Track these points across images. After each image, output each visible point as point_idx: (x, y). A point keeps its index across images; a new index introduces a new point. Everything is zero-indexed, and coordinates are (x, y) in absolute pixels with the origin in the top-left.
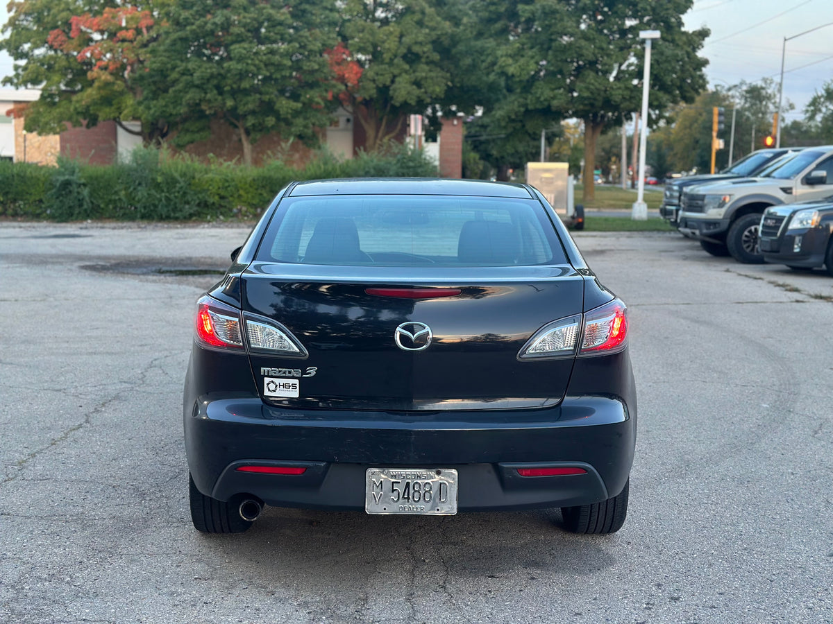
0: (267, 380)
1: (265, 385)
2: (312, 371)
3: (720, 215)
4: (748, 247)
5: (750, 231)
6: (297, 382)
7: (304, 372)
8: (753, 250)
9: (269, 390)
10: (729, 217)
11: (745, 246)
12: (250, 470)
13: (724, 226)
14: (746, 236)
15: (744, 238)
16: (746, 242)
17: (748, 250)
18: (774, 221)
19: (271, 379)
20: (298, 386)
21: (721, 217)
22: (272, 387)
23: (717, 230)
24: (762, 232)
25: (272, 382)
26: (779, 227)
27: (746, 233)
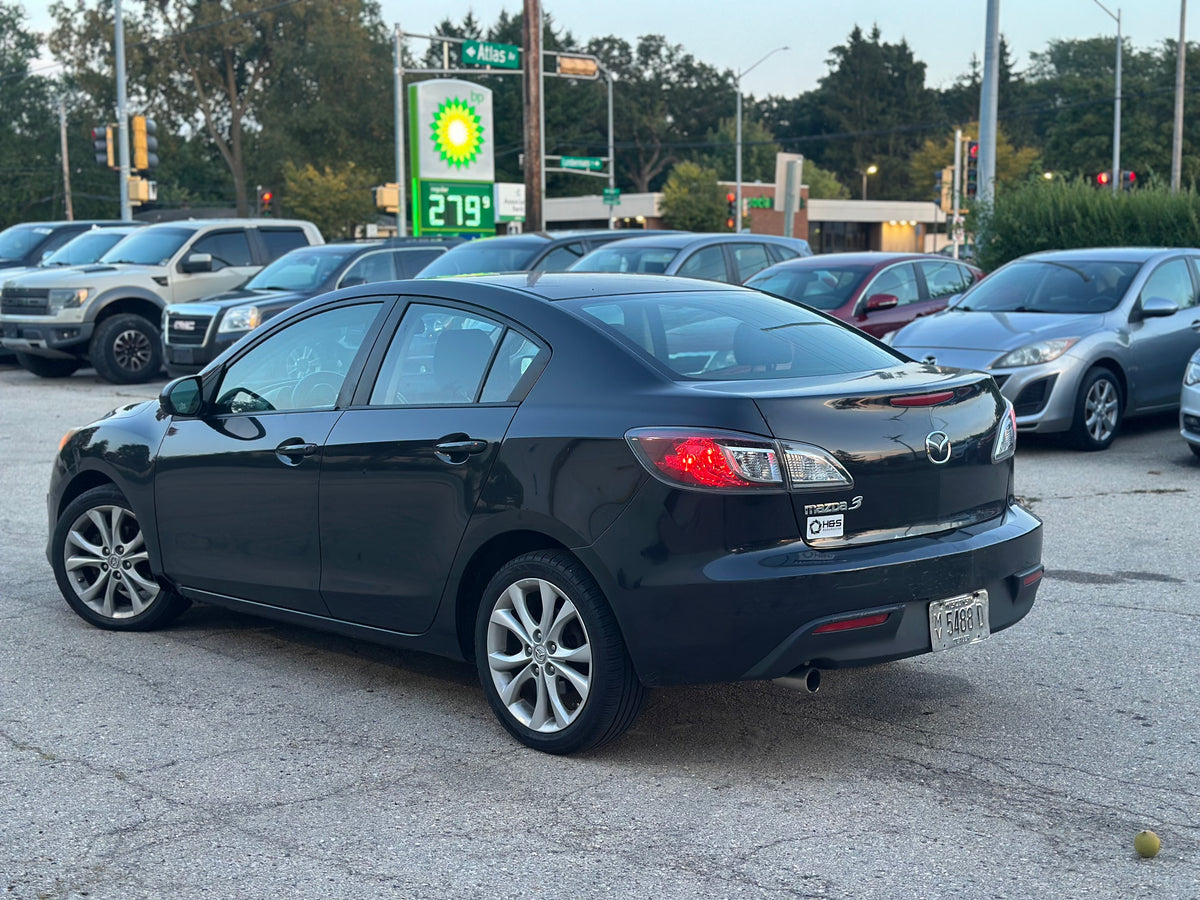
0: (810, 520)
1: (808, 527)
2: (858, 501)
3: (79, 317)
4: (122, 361)
5: (123, 339)
6: (841, 517)
7: (850, 504)
8: (129, 364)
9: (812, 532)
10: (93, 319)
11: (118, 359)
12: (830, 631)
13: (86, 333)
14: (118, 346)
15: (115, 348)
16: (118, 353)
17: (123, 365)
18: (193, 323)
19: (814, 519)
20: (842, 522)
21: (81, 320)
22: (816, 527)
23: (76, 339)
24: (170, 338)
25: (816, 521)
26: (205, 331)
27: (118, 341)
